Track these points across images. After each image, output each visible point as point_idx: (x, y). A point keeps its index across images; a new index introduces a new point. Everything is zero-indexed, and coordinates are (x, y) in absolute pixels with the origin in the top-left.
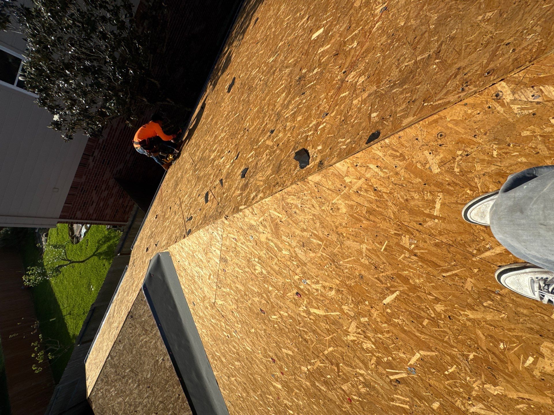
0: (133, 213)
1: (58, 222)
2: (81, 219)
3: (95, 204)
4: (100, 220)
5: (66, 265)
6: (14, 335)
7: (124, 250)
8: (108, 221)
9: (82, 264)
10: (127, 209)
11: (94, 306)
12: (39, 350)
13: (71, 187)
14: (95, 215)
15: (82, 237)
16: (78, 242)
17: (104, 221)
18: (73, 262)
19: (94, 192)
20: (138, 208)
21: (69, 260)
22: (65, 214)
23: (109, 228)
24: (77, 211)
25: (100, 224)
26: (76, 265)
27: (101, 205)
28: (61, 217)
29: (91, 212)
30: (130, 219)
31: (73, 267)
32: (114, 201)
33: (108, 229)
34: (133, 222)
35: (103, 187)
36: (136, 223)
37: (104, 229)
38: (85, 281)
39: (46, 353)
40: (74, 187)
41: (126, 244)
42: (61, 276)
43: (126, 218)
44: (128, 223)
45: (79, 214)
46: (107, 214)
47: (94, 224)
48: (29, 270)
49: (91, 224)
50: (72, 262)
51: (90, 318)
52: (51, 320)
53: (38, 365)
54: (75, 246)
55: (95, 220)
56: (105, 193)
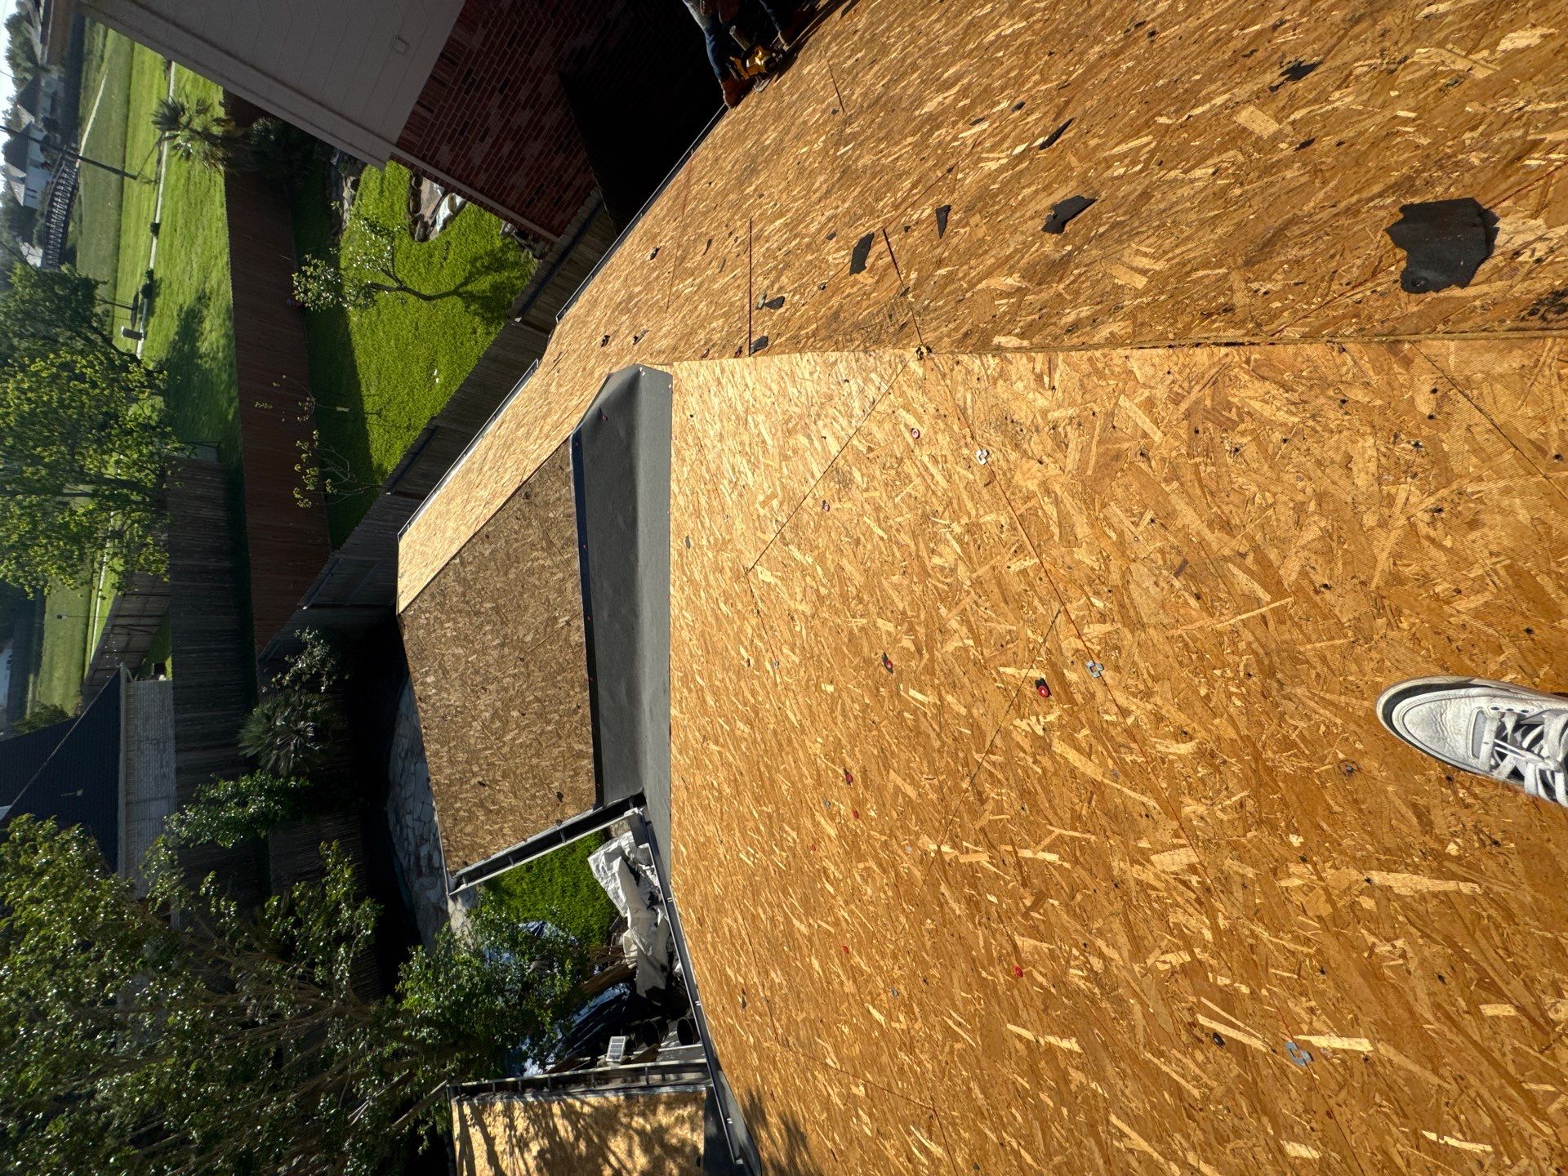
0: (583, 213)
1: (393, 157)
2: (448, 172)
3: (489, 140)
4: (492, 197)
5: (390, 289)
6: (265, 405)
7: (533, 311)
8: (512, 209)
9: (425, 304)
10: (567, 196)
11: (435, 422)
12: (311, 463)
13: (442, 55)
14: (483, 176)
15: (438, 227)
16: (425, 238)
17: (503, 204)
18: (406, 289)
19: (497, 99)
20: (600, 205)
21: (397, 280)
22: (412, 138)
23: (508, 234)
24: (440, 143)
25: (491, 210)
26: (412, 299)
27: (505, 151)
28: (402, 144)
29: (477, 161)
30: (572, 229)
31: (404, 302)
32: (541, 154)
33: (506, 235)
34: (576, 240)
35: (523, 95)
36: (581, 247)
37: (496, 229)
38: (423, 351)
39: (322, 477)
40: (449, 57)
41: (544, 300)
42: (373, 311)
43: (556, 222)
44: (563, 241)
45: (445, 154)
46: (513, 187)
47: (475, 202)
48: (309, 265)
49: (468, 198)
50: (403, 288)
51: (422, 447)
52: (339, 409)
53: (304, 492)
54: (416, 245)
55: (481, 191)
56: (523, 117)
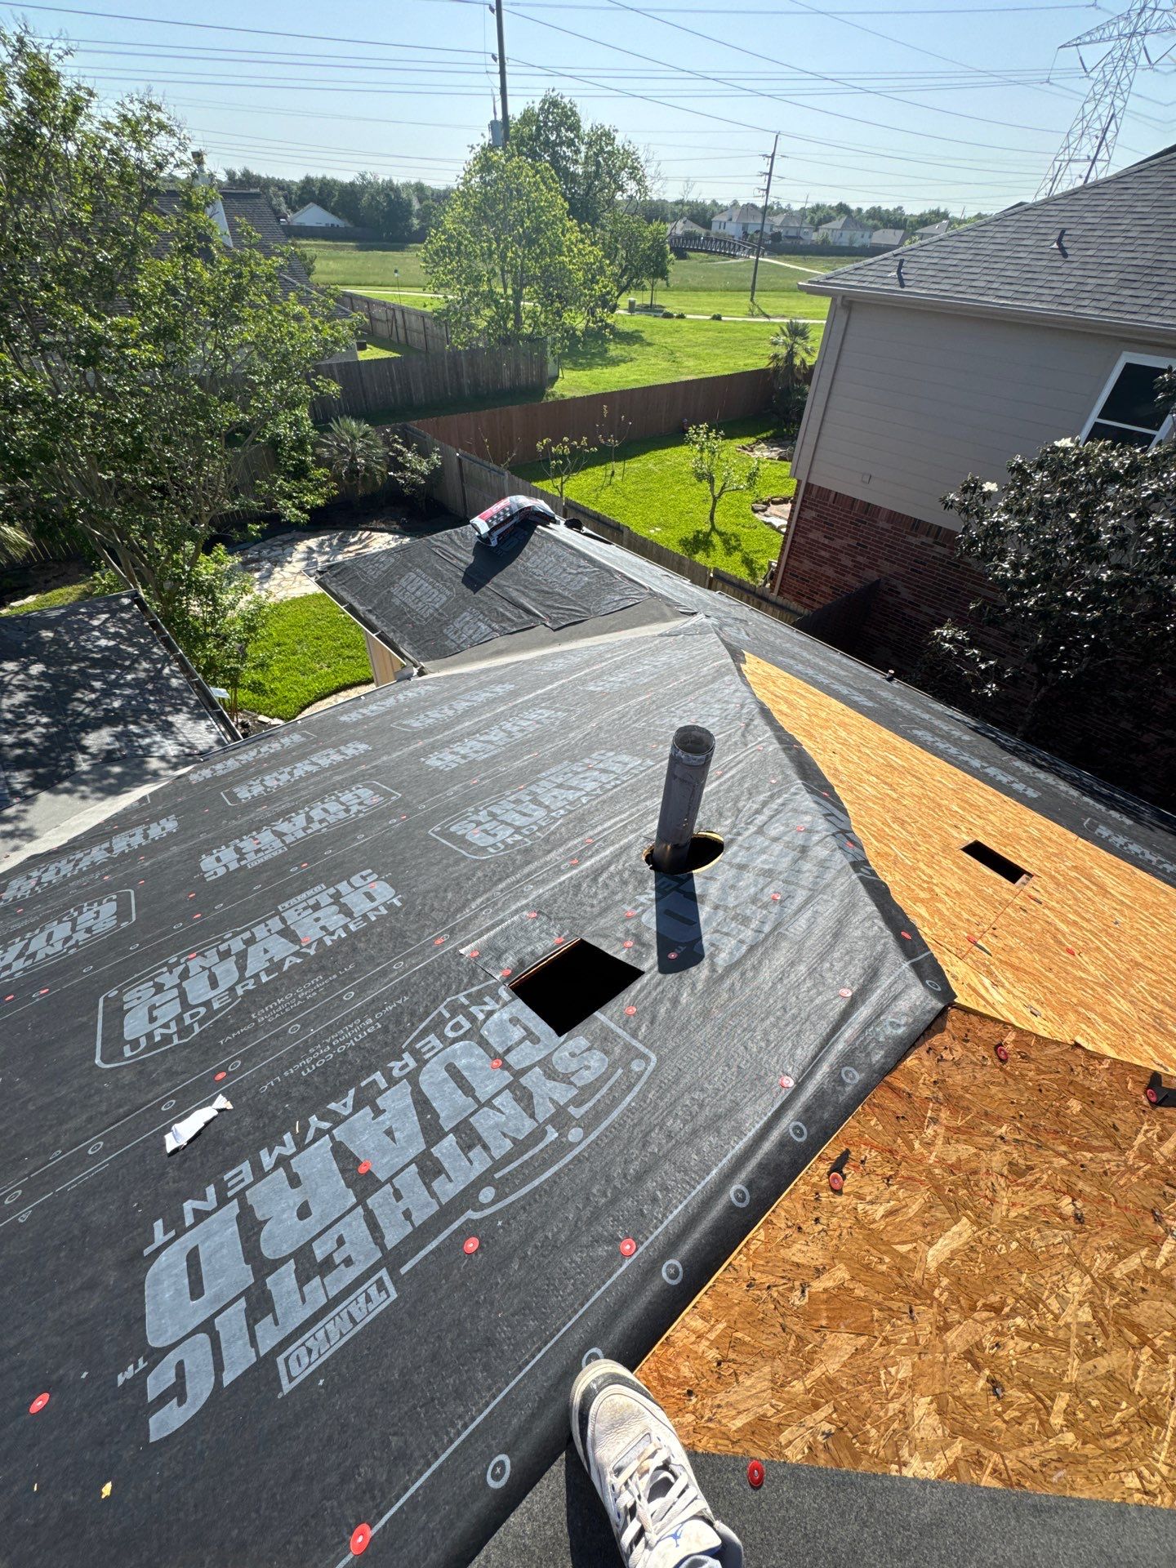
1: (799, 481)
2: (799, 517)
3: (826, 542)
4: (790, 549)
8: (787, 564)
10: (804, 600)
11: (626, 531)
13: (869, 504)
14: (802, 541)
15: (765, 519)
16: (756, 511)
17: (788, 557)
18: (715, 502)
20: (800, 615)
21: (720, 494)
22: (814, 492)
23: (770, 566)
24: (817, 511)
25: (783, 550)
27: (823, 553)
29: (811, 536)
31: (705, 501)
32: (828, 577)
35: (860, 559)
37: (769, 558)
38: (672, 519)
40: (869, 509)
44: (773, 596)
45: (810, 514)
46: (801, 562)
47: (785, 539)
49: (786, 534)
50: (715, 499)
53: (548, 447)
54: (748, 506)
55: (793, 542)
56: (846, 561)
